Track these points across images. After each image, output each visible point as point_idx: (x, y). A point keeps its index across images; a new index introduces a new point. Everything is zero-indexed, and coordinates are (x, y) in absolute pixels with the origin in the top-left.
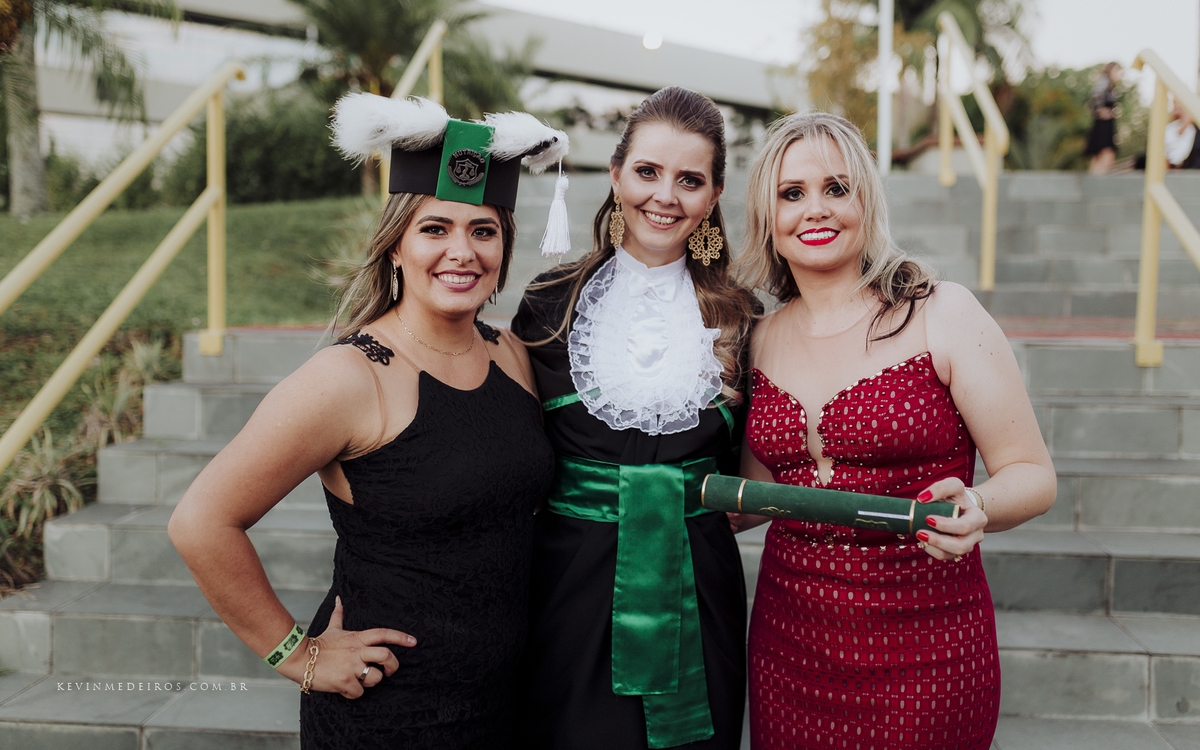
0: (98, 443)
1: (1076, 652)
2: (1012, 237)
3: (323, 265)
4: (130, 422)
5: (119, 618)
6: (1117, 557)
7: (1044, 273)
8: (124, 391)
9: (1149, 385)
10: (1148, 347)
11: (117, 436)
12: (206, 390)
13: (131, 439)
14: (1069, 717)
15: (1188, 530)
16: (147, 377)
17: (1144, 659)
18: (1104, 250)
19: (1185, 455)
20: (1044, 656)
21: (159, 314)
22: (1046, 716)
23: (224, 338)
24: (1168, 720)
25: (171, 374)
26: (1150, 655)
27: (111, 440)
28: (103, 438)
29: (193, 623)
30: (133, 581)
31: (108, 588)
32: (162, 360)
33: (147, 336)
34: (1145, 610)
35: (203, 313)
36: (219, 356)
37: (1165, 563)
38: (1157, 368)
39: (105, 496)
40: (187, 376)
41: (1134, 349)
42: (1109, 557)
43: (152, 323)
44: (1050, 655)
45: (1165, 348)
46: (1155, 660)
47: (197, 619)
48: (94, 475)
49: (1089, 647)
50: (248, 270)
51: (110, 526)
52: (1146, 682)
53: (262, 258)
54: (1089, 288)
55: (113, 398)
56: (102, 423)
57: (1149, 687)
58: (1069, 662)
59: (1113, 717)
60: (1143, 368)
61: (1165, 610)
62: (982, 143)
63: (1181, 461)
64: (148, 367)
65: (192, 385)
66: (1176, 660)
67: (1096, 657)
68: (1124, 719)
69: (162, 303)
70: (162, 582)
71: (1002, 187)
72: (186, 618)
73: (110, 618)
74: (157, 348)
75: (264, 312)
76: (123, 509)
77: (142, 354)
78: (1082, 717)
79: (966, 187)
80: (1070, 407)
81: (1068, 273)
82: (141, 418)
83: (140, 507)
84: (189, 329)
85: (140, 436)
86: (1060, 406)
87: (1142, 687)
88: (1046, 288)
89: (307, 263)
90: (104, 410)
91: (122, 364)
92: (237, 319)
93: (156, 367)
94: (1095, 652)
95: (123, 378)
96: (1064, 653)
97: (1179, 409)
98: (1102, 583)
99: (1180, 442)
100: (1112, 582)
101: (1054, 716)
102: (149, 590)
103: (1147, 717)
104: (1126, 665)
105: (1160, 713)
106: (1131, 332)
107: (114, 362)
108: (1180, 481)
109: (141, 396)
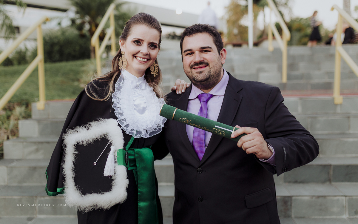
0: (4, 140)
1: (322, 196)
2: (292, 66)
3: (78, 80)
4: (14, 132)
5: (10, 197)
6: (334, 165)
7: (302, 77)
8: (12, 122)
9: (339, 110)
10: (338, 98)
11: (10, 137)
12: (39, 121)
13: (15, 138)
14: (321, 217)
15: (354, 155)
16: (20, 117)
17: (344, 198)
18: (319, 69)
19: (351, 131)
20: (312, 198)
21: (24, 97)
22: (313, 217)
23: (45, 104)
24: (352, 217)
25: (28, 116)
26: (346, 196)
27: (8, 138)
28: (6, 138)
29: (35, 198)
30: (15, 184)
31: (7, 187)
32: (25, 112)
33: (20, 104)
34: (342, 181)
35: (38, 96)
36: (44, 110)
37: (348, 166)
38: (341, 105)
39: (6, 156)
40: (34, 116)
41: (333, 99)
42: (330, 165)
43: (22, 100)
44: (314, 198)
45: (343, 98)
46: (347, 198)
47: (36, 197)
48: (2, 150)
49: (326, 194)
50: (54, 83)
51: (7, 167)
52: (345, 205)
53: (59, 79)
54: (315, 81)
55: (9, 124)
56: (5, 133)
57: (346, 207)
58: (320, 200)
59: (334, 217)
60: (336, 105)
61: (349, 181)
62: (282, 38)
63: (350, 134)
64: (21, 114)
65: (35, 120)
66: (354, 198)
67: (329, 198)
68: (338, 217)
69: (25, 94)
70: (25, 184)
71: (288, 51)
72: (32, 197)
73: (7, 197)
74: (23, 108)
75: (59, 96)
76: (12, 161)
77: (18, 110)
78: (325, 217)
79: (277, 52)
80: (315, 118)
81: (309, 77)
82: (18, 131)
83: (18, 160)
84: (34, 101)
85: (18, 137)
86: (312, 118)
87: (343, 207)
88: (302, 82)
89: (73, 80)
90: (6, 128)
91: (12, 114)
92: (49, 98)
93: (23, 114)
94: (328, 196)
95: (12, 118)
96: (319, 197)
97: (349, 117)
98: (329, 173)
99: (349, 127)
100: (331, 173)
101: (316, 217)
102: (21, 187)
103: (345, 216)
104: (338, 200)
105: (349, 214)
106: (332, 94)
107: (9, 113)
108: (351, 140)
109: (18, 124)
